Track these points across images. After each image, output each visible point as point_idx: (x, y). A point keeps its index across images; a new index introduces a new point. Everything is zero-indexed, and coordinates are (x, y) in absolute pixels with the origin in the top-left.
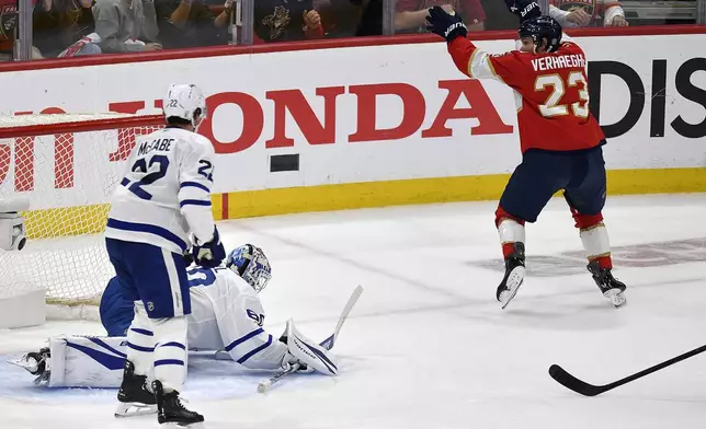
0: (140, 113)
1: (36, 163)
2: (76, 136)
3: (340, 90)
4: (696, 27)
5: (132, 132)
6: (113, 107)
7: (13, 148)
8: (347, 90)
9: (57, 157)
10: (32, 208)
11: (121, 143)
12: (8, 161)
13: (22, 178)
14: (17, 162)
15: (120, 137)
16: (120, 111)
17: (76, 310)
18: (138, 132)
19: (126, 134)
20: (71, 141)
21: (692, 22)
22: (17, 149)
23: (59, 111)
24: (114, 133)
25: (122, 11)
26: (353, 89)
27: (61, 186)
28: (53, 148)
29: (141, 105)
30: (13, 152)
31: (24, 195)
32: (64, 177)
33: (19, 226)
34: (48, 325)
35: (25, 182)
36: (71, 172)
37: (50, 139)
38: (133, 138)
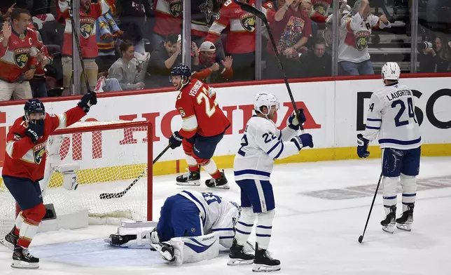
0: (134, 120)
1: (83, 146)
2: (103, 132)
3: (235, 108)
4: (410, 74)
5: (130, 130)
6: (121, 118)
7: (71, 139)
8: (238, 108)
9: (93, 142)
10: (81, 169)
11: (125, 136)
12: (69, 145)
13: (76, 154)
14: (73, 145)
15: (125, 133)
16: (124, 120)
17: (104, 219)
18: (134, 130)
19: (128, 131)
20: (101, 134)
21: (409, 72)
22: (73, 139)
23: (94, 120)
24: (122, 130)
25: (124, 69)
26: (241, 107)
27: (96, 157)
28: (92, 138)
29: (135, 116)
30: (71, 141)
31: (76, 163)
32: (97, 153)
33: (75, 178)
34: (90, 227)
35: (77, 156)
36: (101, 151)
37: (90, 134)
38: (131, 133)
